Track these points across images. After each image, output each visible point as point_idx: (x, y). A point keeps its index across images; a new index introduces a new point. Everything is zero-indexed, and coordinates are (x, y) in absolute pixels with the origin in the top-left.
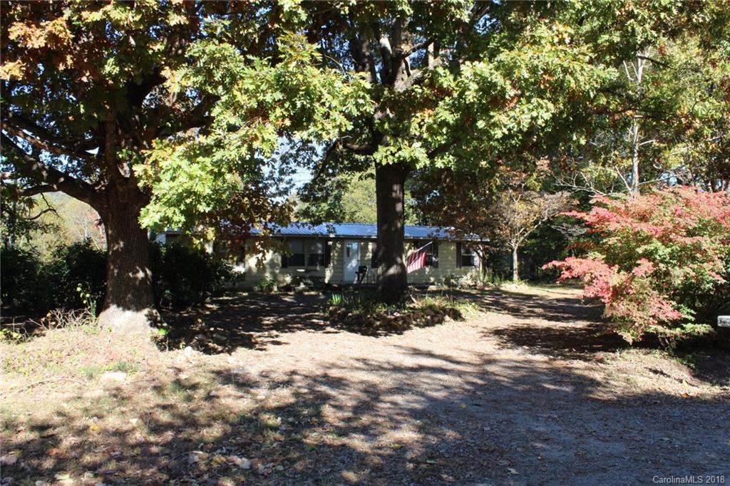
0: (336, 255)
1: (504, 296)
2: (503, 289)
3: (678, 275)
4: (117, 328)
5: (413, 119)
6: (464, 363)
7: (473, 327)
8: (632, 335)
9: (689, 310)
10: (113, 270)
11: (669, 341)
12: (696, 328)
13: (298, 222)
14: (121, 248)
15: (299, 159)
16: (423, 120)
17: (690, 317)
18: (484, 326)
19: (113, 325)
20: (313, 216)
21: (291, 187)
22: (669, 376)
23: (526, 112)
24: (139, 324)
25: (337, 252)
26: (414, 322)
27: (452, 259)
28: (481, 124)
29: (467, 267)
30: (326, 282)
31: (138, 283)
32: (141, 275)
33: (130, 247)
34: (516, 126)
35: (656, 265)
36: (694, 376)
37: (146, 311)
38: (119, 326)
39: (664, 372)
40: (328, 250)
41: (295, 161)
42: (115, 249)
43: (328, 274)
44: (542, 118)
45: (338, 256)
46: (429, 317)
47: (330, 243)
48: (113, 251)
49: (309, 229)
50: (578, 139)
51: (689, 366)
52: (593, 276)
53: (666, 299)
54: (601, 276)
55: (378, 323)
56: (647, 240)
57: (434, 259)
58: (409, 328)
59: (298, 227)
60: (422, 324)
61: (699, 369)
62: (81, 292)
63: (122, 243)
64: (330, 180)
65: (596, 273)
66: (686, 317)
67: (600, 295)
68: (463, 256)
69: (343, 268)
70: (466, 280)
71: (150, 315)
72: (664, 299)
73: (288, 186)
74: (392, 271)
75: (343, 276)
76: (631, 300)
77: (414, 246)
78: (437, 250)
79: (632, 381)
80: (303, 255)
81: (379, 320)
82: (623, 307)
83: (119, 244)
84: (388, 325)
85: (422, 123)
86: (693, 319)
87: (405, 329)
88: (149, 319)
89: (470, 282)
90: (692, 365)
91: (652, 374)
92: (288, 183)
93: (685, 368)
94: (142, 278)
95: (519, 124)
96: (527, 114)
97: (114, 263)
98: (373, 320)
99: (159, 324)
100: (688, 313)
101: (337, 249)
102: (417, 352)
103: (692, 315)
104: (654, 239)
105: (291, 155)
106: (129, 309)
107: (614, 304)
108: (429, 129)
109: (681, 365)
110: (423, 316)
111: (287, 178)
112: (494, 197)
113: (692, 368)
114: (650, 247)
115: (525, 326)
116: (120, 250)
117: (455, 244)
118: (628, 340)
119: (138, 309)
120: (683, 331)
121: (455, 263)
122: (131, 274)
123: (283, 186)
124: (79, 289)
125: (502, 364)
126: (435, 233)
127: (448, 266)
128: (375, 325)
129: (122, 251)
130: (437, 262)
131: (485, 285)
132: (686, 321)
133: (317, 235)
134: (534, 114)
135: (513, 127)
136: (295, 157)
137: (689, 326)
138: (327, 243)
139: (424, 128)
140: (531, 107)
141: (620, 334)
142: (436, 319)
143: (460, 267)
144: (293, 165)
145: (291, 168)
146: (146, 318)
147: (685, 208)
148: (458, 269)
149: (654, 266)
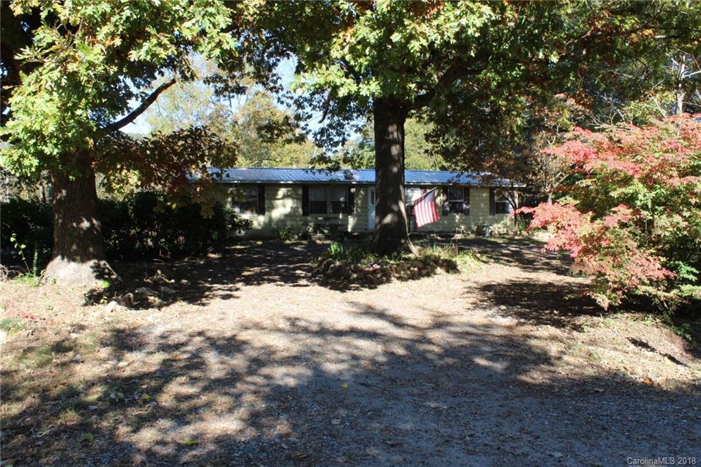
0: (360, 202)
1: (532, 245)
2: (535, 238)
3: (665, 224)
4: (61, 280)
5: (335, 40)
6: (408, 325)
7: (464, 281)
8: (609, 298)
9: (689, 269)
10: (58, 220)
11: (668, 305)
12: (695, 291)
13: (313, 168)
14: (64, 197)
15: (315, 103)
16: (345, 40)
17: (691, 277)
18: (476, 280)
19: (58, 277)
20: (330, 161)
21: (307, 133)
22: (653, 350)
23: (452, 19)
24: (83, 275)
25: (360, 199)
26: (397, 275)
27: (484, 206)
28: (396, 37)
29: (501, 215)
30: (349, 230)
31: (82, 232)
32: (85, 224)
33: (73, 196)
34: (439, 37)
35: (636, 212)
36: (687, 351)
37: (92, 263)
38: (63, 278)
39: (650, 344)
40: (351, 198)
41: (310, 105)
42: (58, 197)
43: (351, 222)
44: (474, 25)
45: (362, 203)
46: (416, 269)
47: (353, 190)
48: (57, 200)
49: (327, 175)
50: (546, 56)
51: (684, 338)
52: (559, 226)
53: (654, 254)
54: (569, 225)
55: (355, 276)
56: (627, 181)
57: (464, 206)
58: (388, 281)
59: (314, 173)
60: (406, 276)
61: (697, 341)
62: (14, 242)
63: (64, 192)
64: (348, 124)
65: (563, 222)
66: (686, 276)
67: (568, 247)
68: (497, 203)
69: (367, 216)
70: (497, 228)
71: (96, 267)
72: (651, 254)
73: (304, 132)
74: (388, 219)
75: (367, 225)
76: (606, 255)
77: (443, 193)
78: (469, 196)
79: (595, 356)
80: (325, 203)
81: (355, 272)
82: (595, 263)
83: (61, 192)
84: (364, 277)
85: (345, 44)
86: (694, 278)
87: (381, 283)
88: (95, 271)
89: (503, 231)
90: (688, 336)
91: (632, 347)
92: (303, 129)
93: (679, 340)
94: (88, 228)
95: (442, 34)
96: (454, 21)
97: (58, 212)
98: (350, 272)
99: (106, 276)
100: (688, 272)
101: (360, 196)
102: (369, 311)
103: (694, 274)
104: (636, 181)
105: (306, 100)
106: (74, 260)
107: (585, 259)
108: (352, 50)
109: (673, 335)
110: (409, 268)
111: (302, 124)
112: (516, 139)
113: (687, 340)
114: (629, 190)
115: (526, 280)
116: (63, 199)
117: (488, 191)
118: (602, 305)
119: (83, 261)
120: (680, 294)
121: (487, 210)
122: (75, 224)
123: (298, 132)
124: (12, 239)
125: (453, 329)
126: (455, 179)
127: (480, 213)
128: (352, 278)
129: (65, 199)
130: (468, 210)
131: (516, 234)
132: (685, 281)
133: (335, 181)
134: (464, 21)
135: (436, 40)
136: (310, 101)
137: (686, 288)
138: (349, 190)
139: (346, 50)
140: (458, 12)
141: (593, 297)
142: (424, 272)
143: (494, 215)
144: (308, 109)
145: (307, 113)
146: (91, 270)
147: (681, 141)
148: (491, 217)
149: (633, 214)
